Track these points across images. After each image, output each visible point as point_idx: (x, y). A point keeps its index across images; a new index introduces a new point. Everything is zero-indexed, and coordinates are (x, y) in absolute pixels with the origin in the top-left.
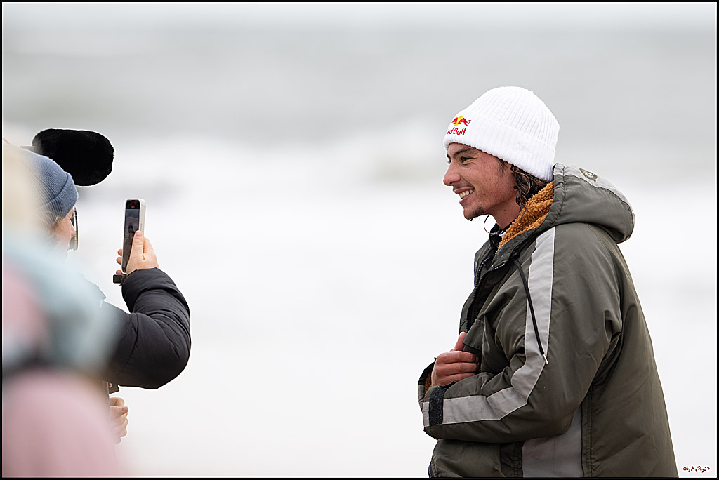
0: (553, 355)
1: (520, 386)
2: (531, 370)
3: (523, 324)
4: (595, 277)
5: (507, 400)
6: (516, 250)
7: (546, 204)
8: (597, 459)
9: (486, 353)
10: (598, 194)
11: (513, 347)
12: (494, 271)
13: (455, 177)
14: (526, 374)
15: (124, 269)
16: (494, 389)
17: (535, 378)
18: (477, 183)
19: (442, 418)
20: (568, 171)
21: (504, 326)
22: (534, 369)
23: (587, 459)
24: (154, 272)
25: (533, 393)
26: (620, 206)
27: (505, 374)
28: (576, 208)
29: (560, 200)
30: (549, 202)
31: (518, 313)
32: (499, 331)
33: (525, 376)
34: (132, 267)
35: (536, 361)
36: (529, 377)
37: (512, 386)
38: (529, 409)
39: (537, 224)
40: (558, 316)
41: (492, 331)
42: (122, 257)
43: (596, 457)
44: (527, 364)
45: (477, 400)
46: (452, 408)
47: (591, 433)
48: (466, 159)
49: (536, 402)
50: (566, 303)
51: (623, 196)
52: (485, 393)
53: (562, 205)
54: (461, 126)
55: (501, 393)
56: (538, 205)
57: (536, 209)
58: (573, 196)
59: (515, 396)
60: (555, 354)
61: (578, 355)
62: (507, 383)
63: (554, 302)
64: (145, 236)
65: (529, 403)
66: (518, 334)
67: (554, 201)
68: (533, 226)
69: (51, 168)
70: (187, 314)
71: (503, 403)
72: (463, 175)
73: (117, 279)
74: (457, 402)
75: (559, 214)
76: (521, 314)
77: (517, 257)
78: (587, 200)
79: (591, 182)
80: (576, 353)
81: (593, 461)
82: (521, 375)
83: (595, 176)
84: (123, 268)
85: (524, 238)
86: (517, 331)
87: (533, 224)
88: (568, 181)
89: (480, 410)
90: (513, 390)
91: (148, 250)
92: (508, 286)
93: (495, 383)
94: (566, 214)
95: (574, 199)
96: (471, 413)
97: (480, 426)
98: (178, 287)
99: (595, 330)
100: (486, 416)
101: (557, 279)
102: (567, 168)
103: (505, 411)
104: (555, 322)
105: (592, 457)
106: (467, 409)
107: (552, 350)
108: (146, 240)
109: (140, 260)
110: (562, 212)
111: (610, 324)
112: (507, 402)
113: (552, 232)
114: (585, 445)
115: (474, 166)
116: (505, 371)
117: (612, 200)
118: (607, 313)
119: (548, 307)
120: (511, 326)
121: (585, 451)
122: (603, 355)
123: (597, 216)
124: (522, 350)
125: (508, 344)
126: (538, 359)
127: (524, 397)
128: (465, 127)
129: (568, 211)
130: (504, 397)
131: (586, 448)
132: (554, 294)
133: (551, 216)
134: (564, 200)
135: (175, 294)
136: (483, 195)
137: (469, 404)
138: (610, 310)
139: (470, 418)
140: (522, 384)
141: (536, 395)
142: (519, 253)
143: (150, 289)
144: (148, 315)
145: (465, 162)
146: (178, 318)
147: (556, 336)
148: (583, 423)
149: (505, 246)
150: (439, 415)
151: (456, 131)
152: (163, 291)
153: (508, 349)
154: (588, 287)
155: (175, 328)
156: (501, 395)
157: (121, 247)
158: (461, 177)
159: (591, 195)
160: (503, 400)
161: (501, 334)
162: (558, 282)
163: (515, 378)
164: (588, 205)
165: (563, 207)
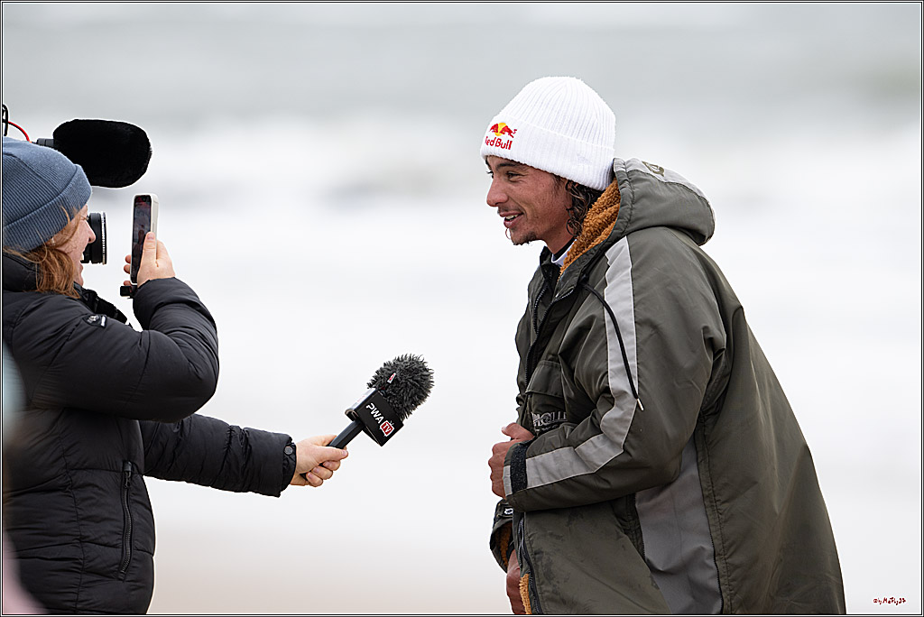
0: (645, 389)
1: (612, 433)
2: (622, 412)
3: (605, 360)
4: (684, 289)
5: (600, 450)
6: (583, 272)
7: (610, 212)
8: (722, 500)
9: (568, 398)
10: (671, 190)
11: (596, 388)
12: (561, 301)
13: (501, 197)
14: (616, 417)
15: (134, 279)
16: (582, 437)
17: (627, 421)
18: (528, 204)
19: (527, 482)
20: (631, 165)
21: (583, 364)
22: (625, 410)
23: (711, 502)
24: (171, 283)
25: (629, 438)
26: (696, 201)
27: (594, 419)
28: (648, 210)
29: (629, 203)
30: (612, 209)
31: (598, 346)
32: (578, 371)
33: (616, 420)
34: (144, 277)
35: (625, 401)
36: (620, 420)
37: (602, 433)
38: (626, 459)
39: (603, 236)
40: (644, 342)
41: (571, 372)
42: (130, 265)
43: (723, 499)
44: (617, 406)
45: (565, 452)
46: (536, 467)
47: (710, 470)
48: (513, 175)
49: (633, 448)
50: (654, 327)
51: (698, 190)
52: (573, 444)
53: (631, 209)
54: (505, 138)
55: (591, 441)
56: (601, 216)
57: (600, 221)
58: (644, 196)
59: (608, 443)
60: (648, 389)
61: (677, 385)
62: (597, 430)
63: (638, 326)
64: (158, 238)
65: (626, 451)
66: (599, 372)
67: (622, 206)
68: (598, 241)
69: (52, 160)
70: (213, 332)
71: (594, 453)
72: (510, 195)
73: (125, 291)
74: (540, 460)
75: (629, 220)
76: (601, 347)
77: (586, 280)
78: (660, 199)
79: (659, 176)
80: (675, 383)
81: (718, 503)
82: (611, 419)
83: (661, 169)
84: (132, 278)
85: (592, 256)
86: (599, 367)
87: (599, 238)
88: (633, 177)
89: (569, 464)
90: (605, 436)
91: (162, 255)
92: (581, 318)
93: (583, 431)
94: (638, 219)
95: (644, 201)
96: (559, 471)
97: (573, 483)
98: (201, 300)
99: (694, 352)
100: (578, 471)
101: (638, 298)
102: (628, 162)
103: (599, 463)
104: (642, 350)
105: (717, 498)
106: (553, 465)
107: (644, 383)
108: (160, 244)
109: (153, 268)
110: (633, 218)
111: (711, 343)
112: (599, 452)
113: (624, 242)
114: (705, 485)
115: (524, 184)
116: (594, 415)
117: (686, 195)
118: (706, 329)
119: (632, 333)
120: (591, 362)
121: (706, 493)
122: (708, 379)
123: (673, 218)
124: (607, 390)
125: (590, 385)
126: (628, 398)
127: (619, 444)
128: (511, 139)
129: (640, 216)
130: (596, 447)
131: (706, 489)
132: (637, 316)
133: (621, 225)
134: (633, 203)
135: (199, 308)
136: (537, 218)
137: (555, 459)
138: (710, 326)
139: (559, 476)
140: (613, 429)
141: (632, 440)
142: (588, 275)
143: (168, 303)
144: (166, 334)
145: (511, 179)
146: (203, 337)
147: (646, 367)
148: (699, 460)
149: (568, 269)
150: (522, 478)
151: (499, 143)
152: (185, 305)
153: (591, 390)
154: (678, 302)
155: (198, 348)
156: (591, 444)
157: (130, 253)
158: (509, 197)
159: (662, 192)
160: (595, 450)
161: (580, 373)
162: (639, 302)
163: (604, 424)
164: (662, 205)
165: (633, 212)
